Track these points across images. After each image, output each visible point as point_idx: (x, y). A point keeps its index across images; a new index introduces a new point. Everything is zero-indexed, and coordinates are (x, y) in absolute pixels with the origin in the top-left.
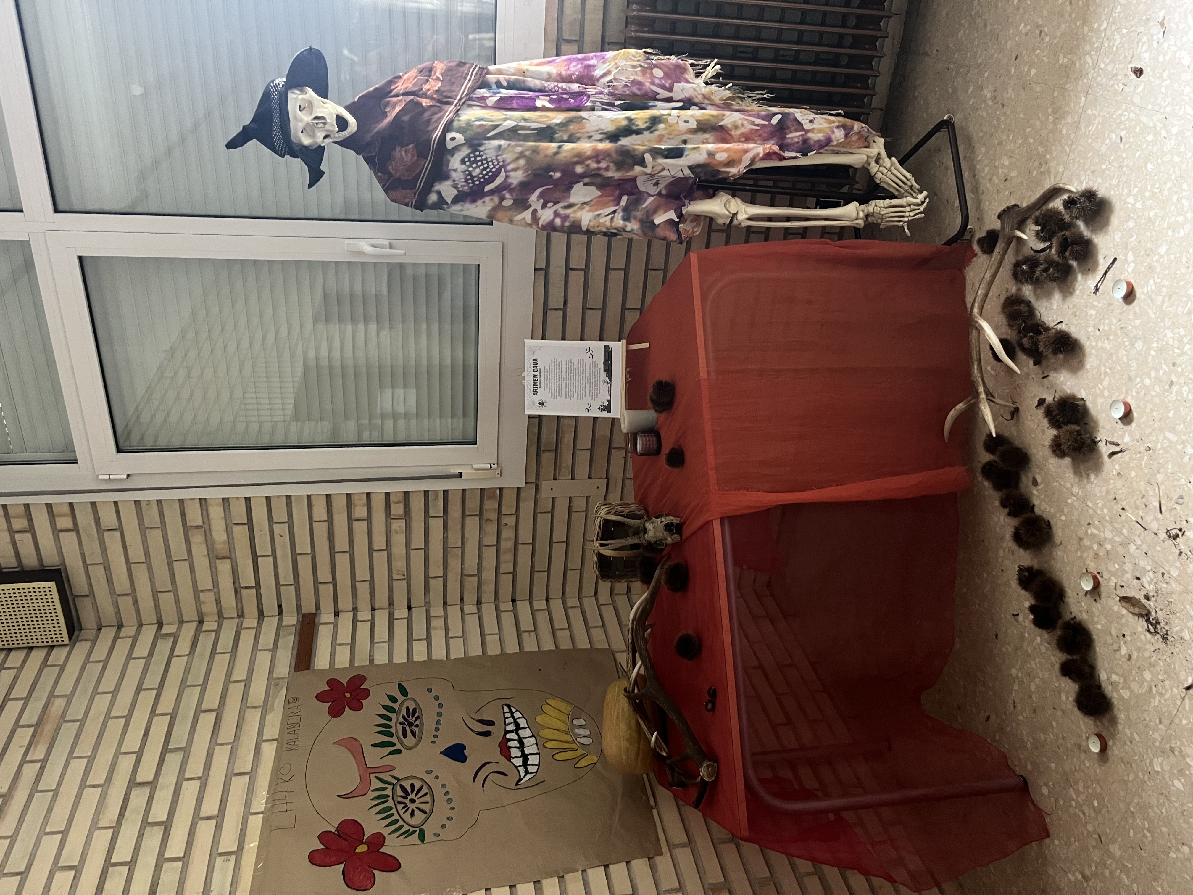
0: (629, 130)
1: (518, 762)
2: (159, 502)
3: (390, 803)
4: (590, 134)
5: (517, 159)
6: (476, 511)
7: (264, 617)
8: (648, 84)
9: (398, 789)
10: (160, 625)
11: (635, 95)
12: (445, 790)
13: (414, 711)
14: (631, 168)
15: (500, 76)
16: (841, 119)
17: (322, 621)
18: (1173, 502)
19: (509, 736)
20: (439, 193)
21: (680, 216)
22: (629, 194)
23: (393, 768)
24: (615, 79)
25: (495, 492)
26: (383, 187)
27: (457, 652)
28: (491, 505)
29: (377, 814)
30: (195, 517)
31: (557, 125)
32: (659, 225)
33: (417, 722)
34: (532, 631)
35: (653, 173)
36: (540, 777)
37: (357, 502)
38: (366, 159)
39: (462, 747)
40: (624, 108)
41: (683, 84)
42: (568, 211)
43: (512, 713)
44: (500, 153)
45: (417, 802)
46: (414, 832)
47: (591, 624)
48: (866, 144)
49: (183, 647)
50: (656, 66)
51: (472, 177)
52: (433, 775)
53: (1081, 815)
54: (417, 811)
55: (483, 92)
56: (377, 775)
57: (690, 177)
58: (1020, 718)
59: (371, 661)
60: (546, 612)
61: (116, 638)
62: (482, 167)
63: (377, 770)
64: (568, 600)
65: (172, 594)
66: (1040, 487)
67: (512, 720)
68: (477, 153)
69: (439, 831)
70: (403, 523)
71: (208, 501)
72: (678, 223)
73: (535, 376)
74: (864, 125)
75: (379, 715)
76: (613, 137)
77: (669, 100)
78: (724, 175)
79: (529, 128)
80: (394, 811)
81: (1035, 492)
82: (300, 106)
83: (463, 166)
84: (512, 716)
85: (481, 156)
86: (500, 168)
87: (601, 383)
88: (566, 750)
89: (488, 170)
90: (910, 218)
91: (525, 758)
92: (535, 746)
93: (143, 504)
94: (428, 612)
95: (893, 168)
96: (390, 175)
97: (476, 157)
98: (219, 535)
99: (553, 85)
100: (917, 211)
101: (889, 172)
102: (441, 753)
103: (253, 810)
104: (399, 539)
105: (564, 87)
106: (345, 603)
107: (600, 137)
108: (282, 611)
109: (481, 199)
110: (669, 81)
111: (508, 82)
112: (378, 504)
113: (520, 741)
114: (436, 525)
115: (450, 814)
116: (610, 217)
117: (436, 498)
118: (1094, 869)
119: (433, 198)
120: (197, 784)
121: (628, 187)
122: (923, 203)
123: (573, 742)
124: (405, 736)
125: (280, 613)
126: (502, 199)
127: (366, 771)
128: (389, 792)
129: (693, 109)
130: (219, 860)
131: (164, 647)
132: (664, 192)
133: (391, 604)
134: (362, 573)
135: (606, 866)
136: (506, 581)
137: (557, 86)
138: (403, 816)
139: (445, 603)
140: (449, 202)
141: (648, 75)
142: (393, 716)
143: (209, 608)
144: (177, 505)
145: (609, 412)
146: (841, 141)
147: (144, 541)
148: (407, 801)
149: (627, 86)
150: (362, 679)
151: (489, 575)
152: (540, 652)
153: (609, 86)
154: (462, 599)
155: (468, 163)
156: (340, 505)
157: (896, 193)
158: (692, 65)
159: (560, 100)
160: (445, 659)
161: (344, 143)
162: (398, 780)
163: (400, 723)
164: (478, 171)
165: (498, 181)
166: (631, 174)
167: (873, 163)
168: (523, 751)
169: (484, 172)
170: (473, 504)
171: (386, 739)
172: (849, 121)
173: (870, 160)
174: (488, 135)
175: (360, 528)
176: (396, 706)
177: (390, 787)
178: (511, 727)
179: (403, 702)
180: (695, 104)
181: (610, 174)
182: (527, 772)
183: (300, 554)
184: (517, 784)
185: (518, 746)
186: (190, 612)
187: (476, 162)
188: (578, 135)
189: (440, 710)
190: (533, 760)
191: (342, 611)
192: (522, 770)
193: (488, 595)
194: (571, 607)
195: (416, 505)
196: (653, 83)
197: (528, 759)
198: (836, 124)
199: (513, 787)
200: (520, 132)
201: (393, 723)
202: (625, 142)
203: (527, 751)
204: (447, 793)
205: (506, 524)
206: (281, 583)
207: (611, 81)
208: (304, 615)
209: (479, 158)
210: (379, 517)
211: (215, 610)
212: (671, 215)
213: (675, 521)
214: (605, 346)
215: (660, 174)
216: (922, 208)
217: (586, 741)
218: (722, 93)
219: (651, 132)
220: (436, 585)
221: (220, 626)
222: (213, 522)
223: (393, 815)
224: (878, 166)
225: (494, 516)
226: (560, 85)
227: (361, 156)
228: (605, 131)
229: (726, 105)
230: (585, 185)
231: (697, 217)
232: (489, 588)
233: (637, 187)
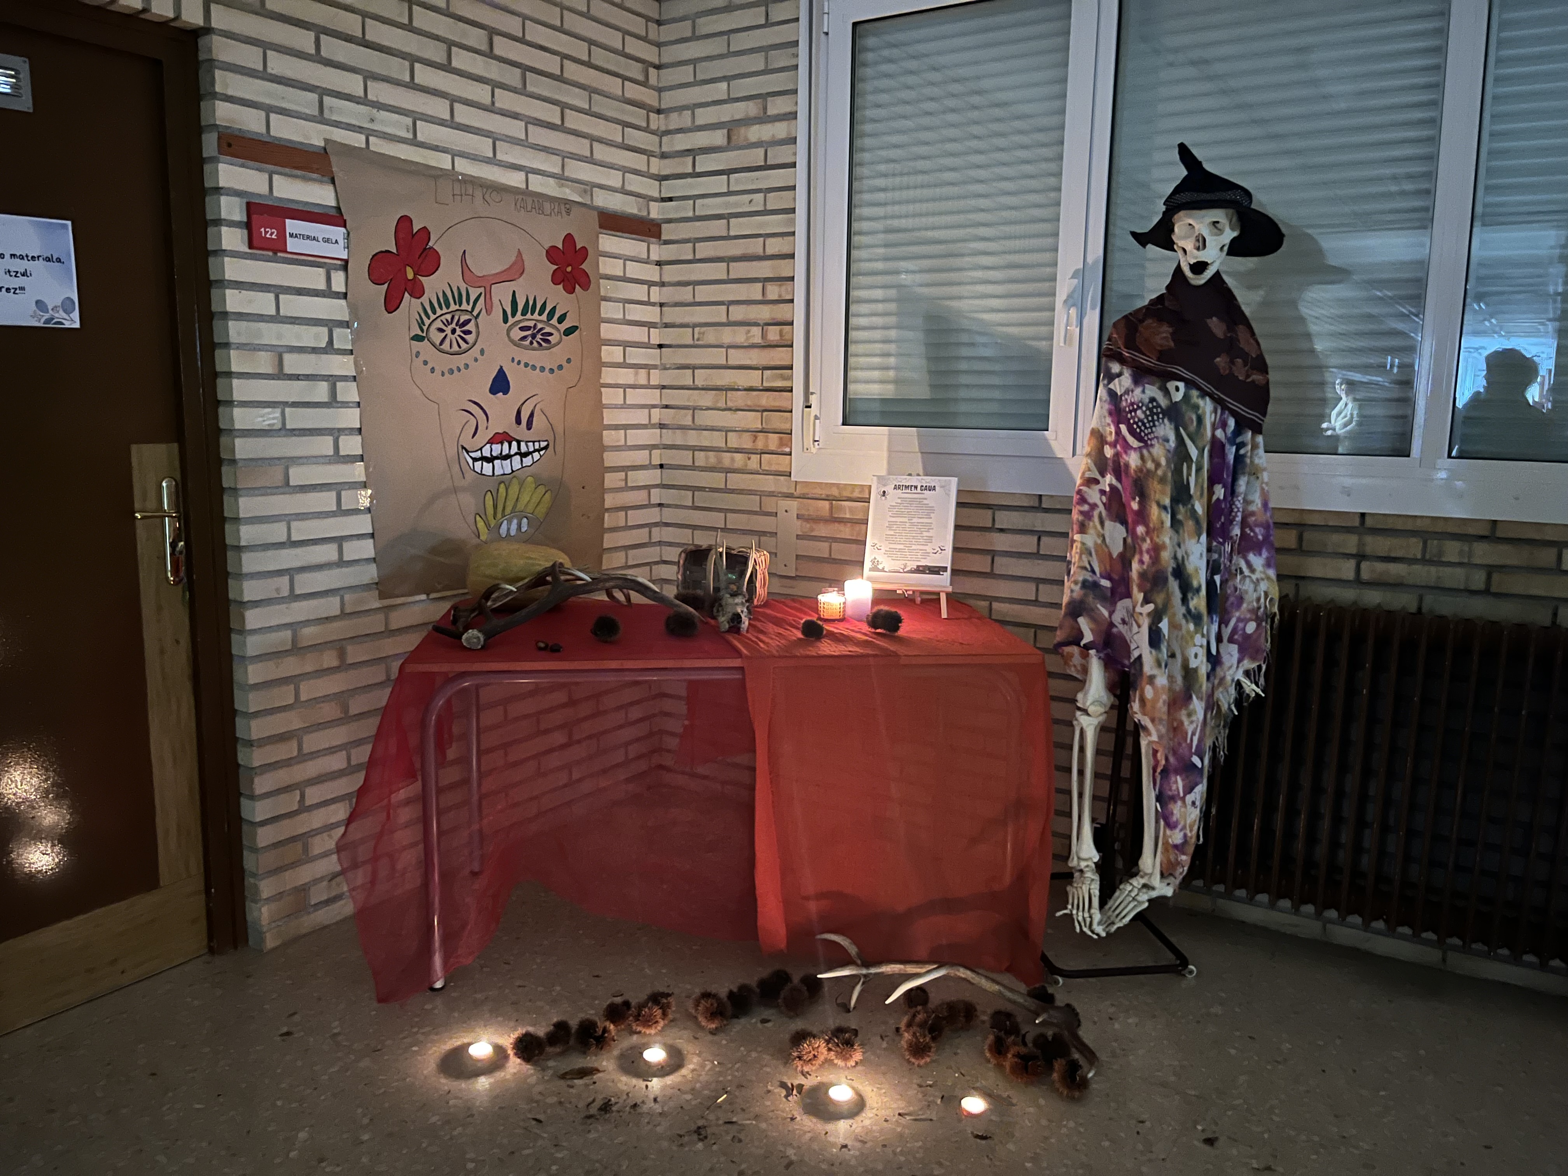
0: (1186, 588)
1: (486, 453)
2: (796, 67)
3: (453, 307)
4: (1182, 545)
5: (1153, 460)
6: (767, 424)
7: (660, 181)
8: (1237, 614)
9: (467, 317)
10: (658, 67)
11: (1227, 599)
12: (462, 367)
13: (547, 341)
14: (1141, 588)
15: (1249, 447)
16: (1194, 840)
17: (652, 246)
18: (736, 1134)
19: (514, 444)
20: (1119, 375)
21: (1087, 647)
22: (1113, 590)
23: (489, 312)
24: (1245, 577)
25: (787, 446)
26: (1130, 314)
27: (610, 396)
28: (773, 441)
29: (443, 292)
30: (777, 106)
31: (1193, 506)
32: (1077, 622)
33: (535, 344)
34: (626, 483)
35: (1135, 615)
36: (470, 475)
37: (783, 288)
38: (1161, 297)
39: (506, 391)
40: (1210, 583)
41: (1236, 655)
42: (1096, 519)
43: (539, 451)
44: (1161, 441)
45: (453, 337)
46: (422, 331)
47: (631, 552)
48: (1166, 875)
49: (633, 91)
50: (1259, 626)
51: (1135, 411)
52: (479, 357)
53: (401, 1036)
54: (443, 335)
55: (1231, 422)
56: (483, 295)
57: (1130, 657)
58: (507, 991)
59: (605, 299)
60: (647, 503)
61: (648, 19)
62: (1146, 421)
63: (488, 296)
64: (658, 529)
65: (692, 80)
66: (759, 1025)
67: (531, 449)
68: (1161, 416)
69: (422, 358)
70: (758, 340)
71: (794, 121)
72: (1078, 645)
73: (916, 487)
74: (1186, 869)
75: (545, 302)
76: (1180, 572)
77: (1219, 639)
78: (1132, 697)
79: (1189, 474)
80: (445, 310)
81: (754, 1021)
82: (1218, 222)
83: (1147, 400)
84: (535, 451)
85: (1158, 420)
86: (1145, 442)
87: (904, 562)
88: (495, 507)
89: (1143, 428)
90: (1075, 917)
91: (490, 460)
92: (502, 472)
93: (792, 50)
94: (655, 367)
95: (1136, 903)
96: (1141, 321)
97: (1157, 414)
98: (755, 133)
99: (1239, 506)
100: (1083, 924)
101: (1131, 899)
102: (501, 367)
103: (457, 159)
104: (739, 336)
105: (1237, 519)
106: (671, 273)
107: (1179, 556)
108: (665, 201)
109: (1112, 421)
110: (1240, 639)
111: (1244, 456)
112: (781, 312)
113: (508, 457)
114: (753, 378)
115: (438, 371)
116: (1088, 566)
117: (784, 378)
118: (345, 1043)
119: (1115, 368)
120: (487, 100)
121: (1122, 589)
122: (1093, 932)
123: (503, 516)
124: (522, 329)
125: (664, 200)
126: (1113, 445)
127: (487, 284)
128: (465, 306)
129: (1207, 667)
130: (409, 121)
131: (635, 70)
132: (1115, 630)
133: (667, 326)
134: (704, 293)
135: (372, 535)
136: (685, 458)
137: (1238, 511)
138: (439, 320)
139: (664, 387)
140: (1111, 386)
141: (1248, 616)
142: (544, 317)
143: (675, 121)
144: (791, 87)
145: (871, 570)
146: (1170, 840)
147: (753, 51)
148: (453, 325)
149: (1236, 590)
150: (586, 286)
151: (693, 438)
152: (603, 491)
153: (1236, 570)
154: (667, 407)
155: (1150, 405)
156: (783, 268)
157: (1107, 907)
158: (1260, 667)
159: (1221, 512)
160: (602, 381)
161: (1178, 270)
162: (477, 317)
163: (535, 325)
164: (1142, 416)
165: (1131, 440)
166: (1135, 590)
167: (1143, 881)
168: (497, 458)
169: (1140, 424)
170: (776, 421)
171: (520, 307)
172: (1191, 849)
173: (1147, 877)
174: (1181, 429)
175: (754, 291)
176: (554, 321)
177: (469, 308)
178: (524, 449)
179: (558, 330)
180: (1213, 669)
181: (1135, 566)
182: (475, 460)
183: (728, 222)
184: (463, 448)
185: (504, 454)
186: (670, 99)
187: (1152, 414)
188: (1181, 531)
189: (547, 370)
190: (487, 468)
191: (661, 269)
192: (477, 455)
193: (669, 437)
194: (650, 532)
195: (778, 356)
196: (1239, 620)
197: (488, 462)
198: (1189, 834)
199: (460, 443)
200: (1185, 464)
201: (536, 316)
202: (1174, 585)
203: (497, 462)
204: (459, 370)
205: (749, 459)
206: (698, 201)
207: (1242, 572)
208: (659, 226)
209: (1155, 417)
210: (764, 313)
211: (671, 128)
212: (1088, 637)
213: (743, 626)
214: (946, 568)
215: (1134, 623)
216: (1085, 930)
217: (503, 530)
218: (1226, 699)
219: (1184, 615)
220: (686, 377)
221: (653, 133)
222: (769, 126)
223: (441, 308)
224: (1140, 887)
225: (760, 445)
226: (1239, 514)
227: (1165, 291)
228: (1186, 562)
229: (1212, 705)
230: (1125, 540)
231: (1085, 670)
232: (678, 438)
233: (1120, 599)
